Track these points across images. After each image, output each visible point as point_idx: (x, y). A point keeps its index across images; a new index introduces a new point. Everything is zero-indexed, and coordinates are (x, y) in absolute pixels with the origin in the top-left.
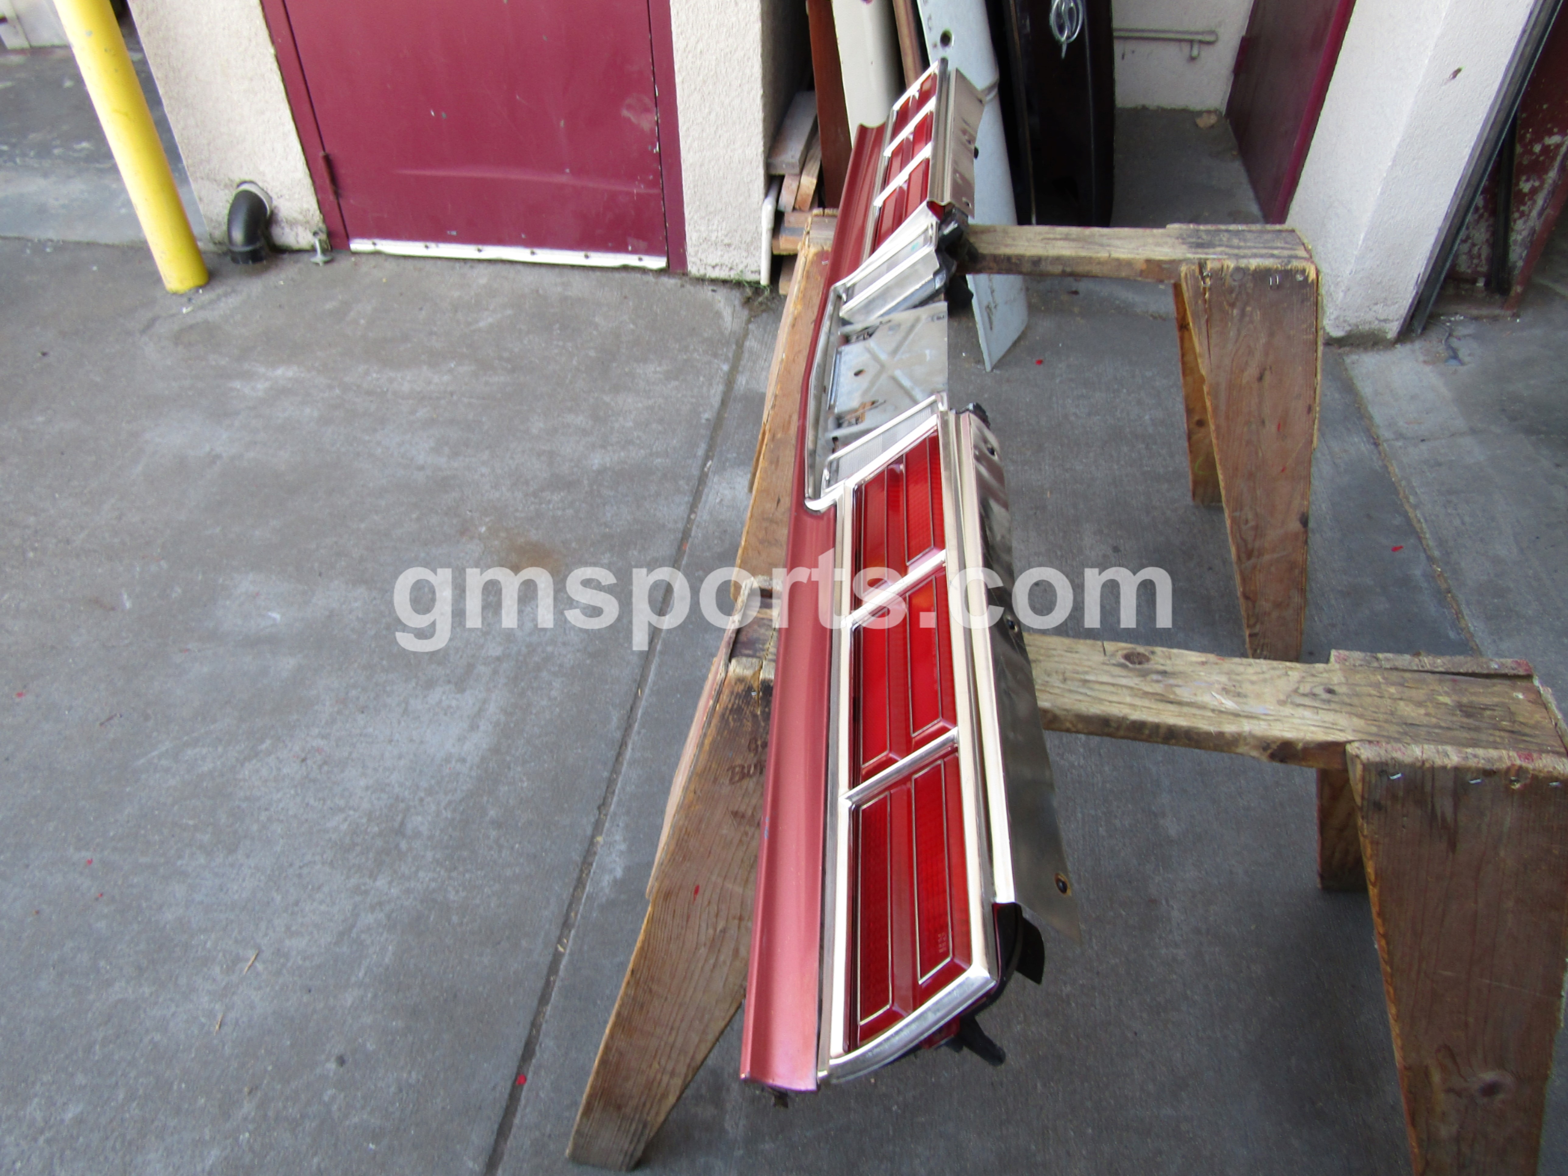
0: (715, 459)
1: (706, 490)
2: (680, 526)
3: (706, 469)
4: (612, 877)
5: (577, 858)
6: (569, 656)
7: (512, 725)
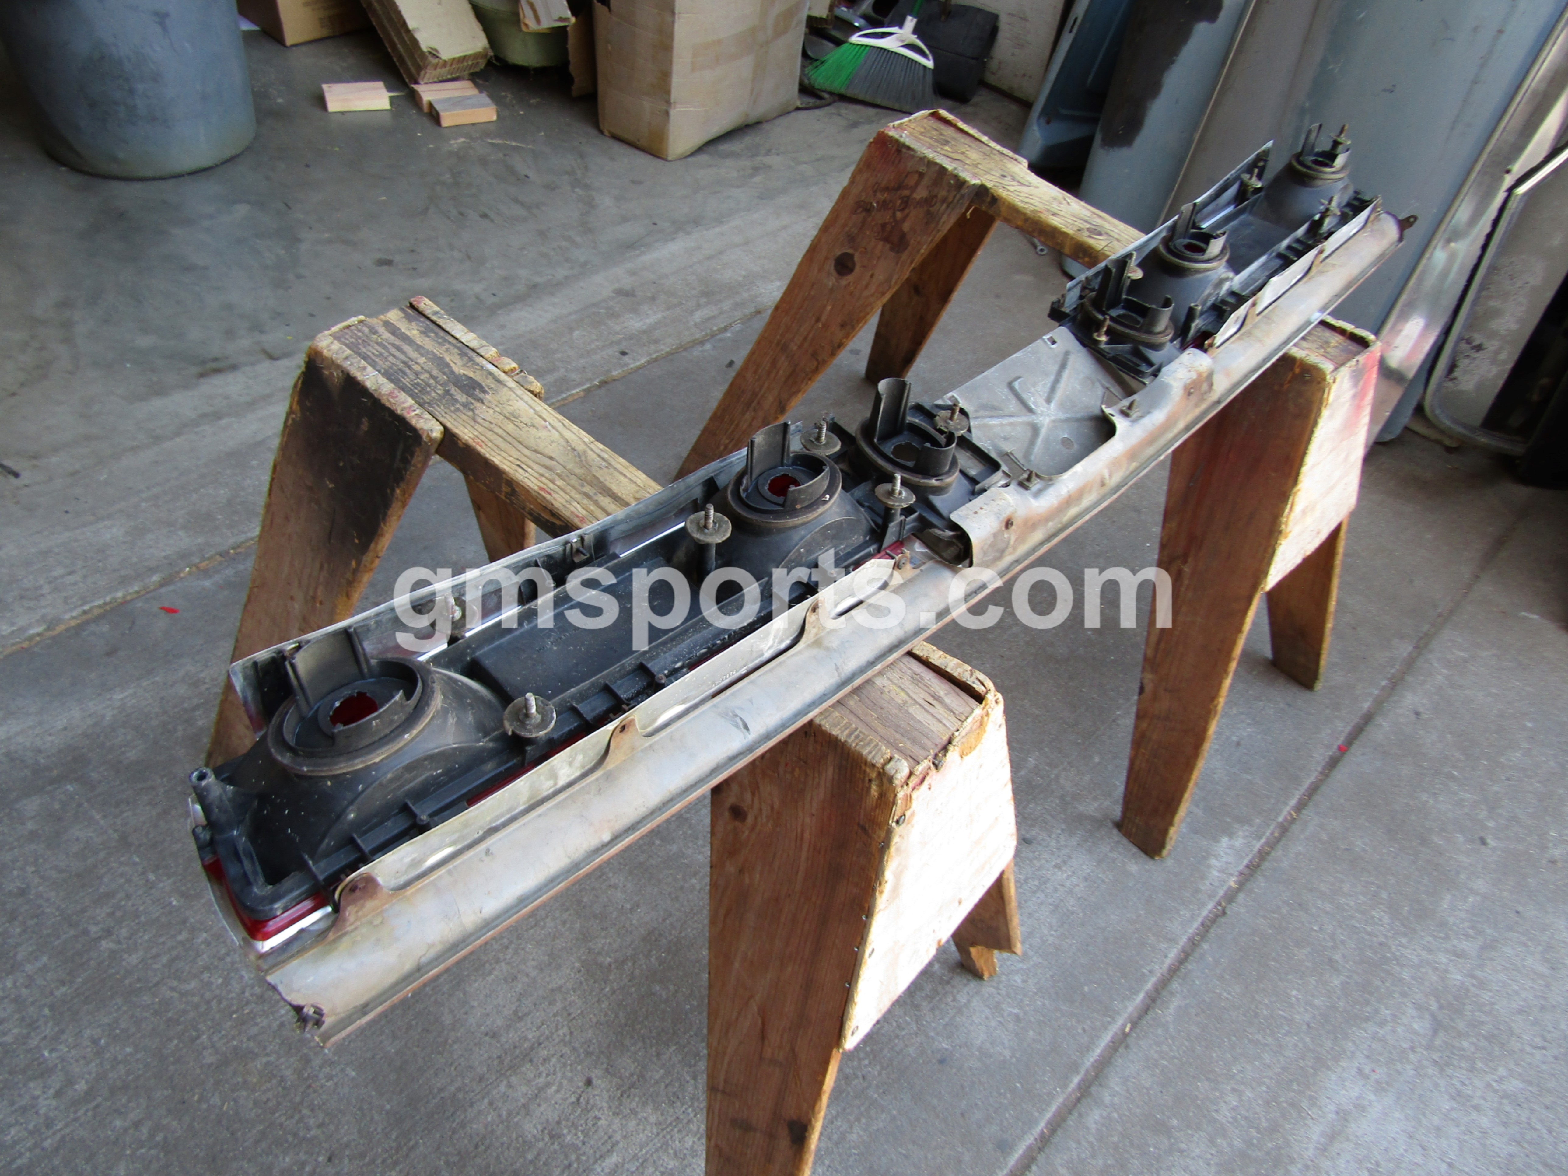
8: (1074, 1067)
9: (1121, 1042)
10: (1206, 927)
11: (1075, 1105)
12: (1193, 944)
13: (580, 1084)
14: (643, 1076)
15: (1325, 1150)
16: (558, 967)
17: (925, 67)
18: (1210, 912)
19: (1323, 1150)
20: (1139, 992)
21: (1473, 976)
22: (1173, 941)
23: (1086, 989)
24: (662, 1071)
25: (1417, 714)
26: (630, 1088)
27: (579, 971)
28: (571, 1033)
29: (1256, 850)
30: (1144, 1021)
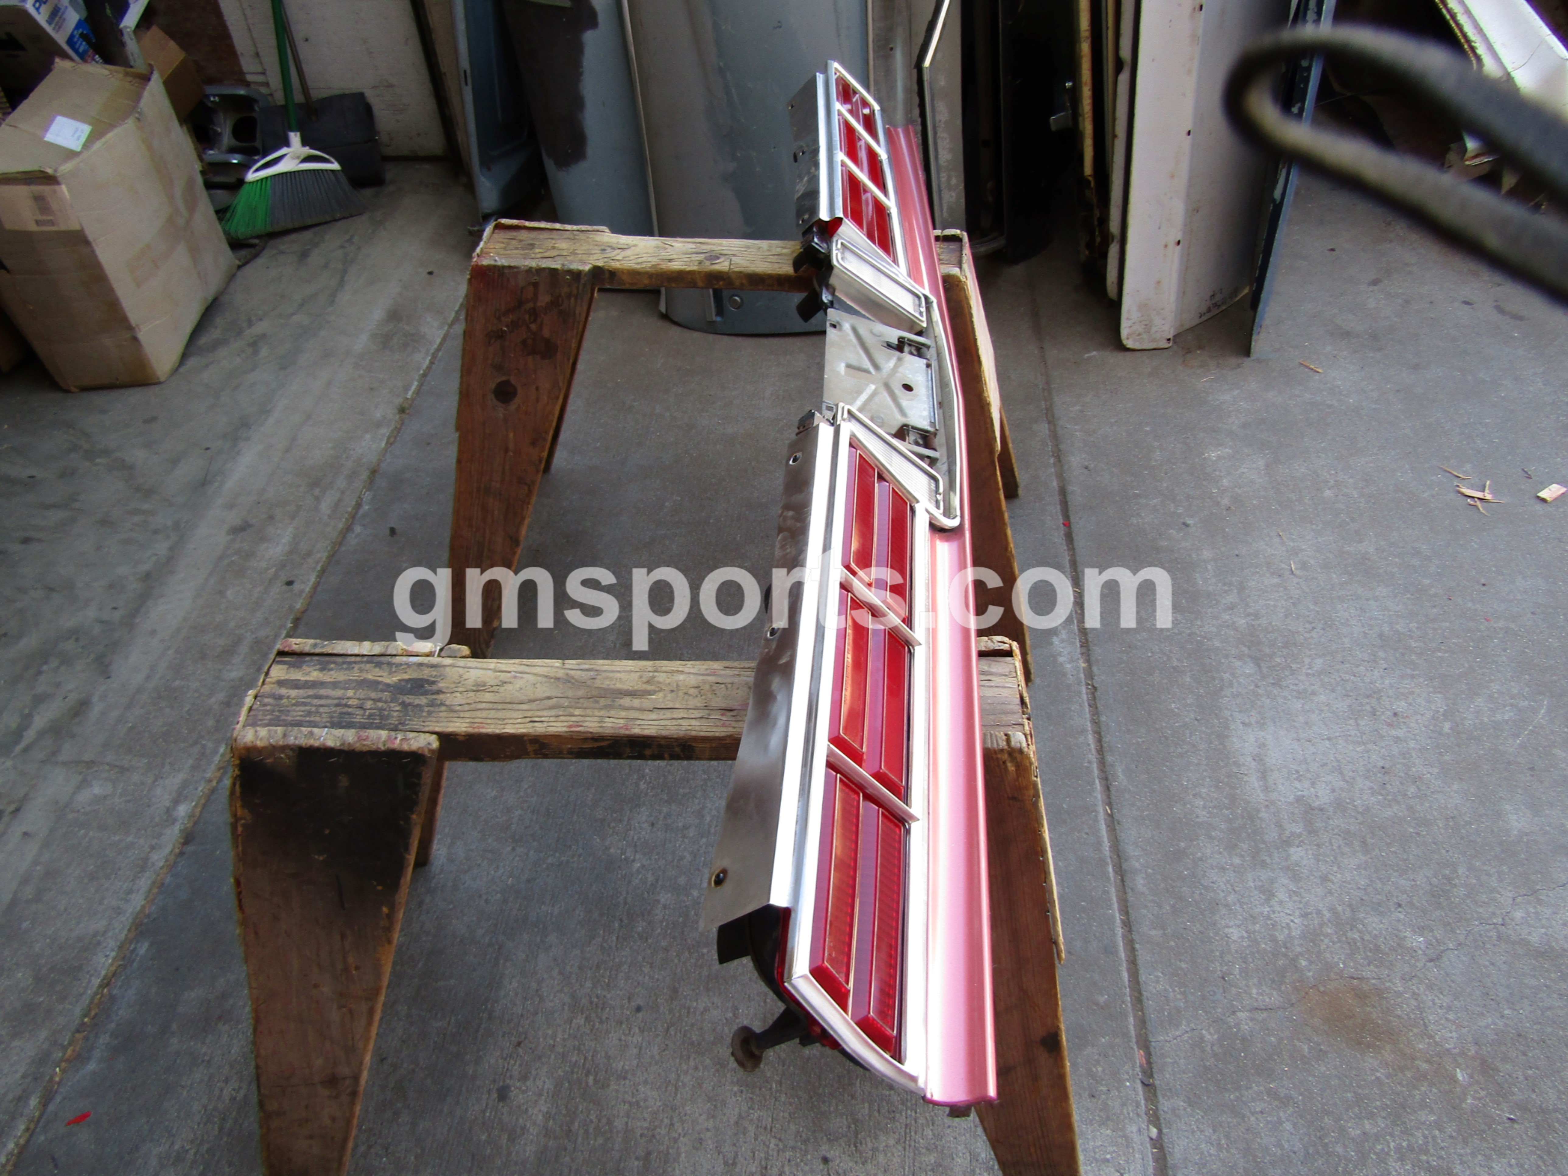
8: (1102, 862)
9: (1112, 822)
10: (1093, 706)
11: (1124, 885)
12: (1096, 723)
13: (821, 1167)
14: (857, 1120)
16: (724, 1103)
17: (333, 171)
18: (1087, 694)
19: (1266, 789)
20: (1094, 781)
21: (1249, 615)
22: (1083, 731)
23: (1065, 806)
24: (866, 1105)
25: (1086, 468)
26: (856, 1137)
27: (742, 1092)
28: (780, 1140)
29: (1077, 631)
30: (1113, 797)
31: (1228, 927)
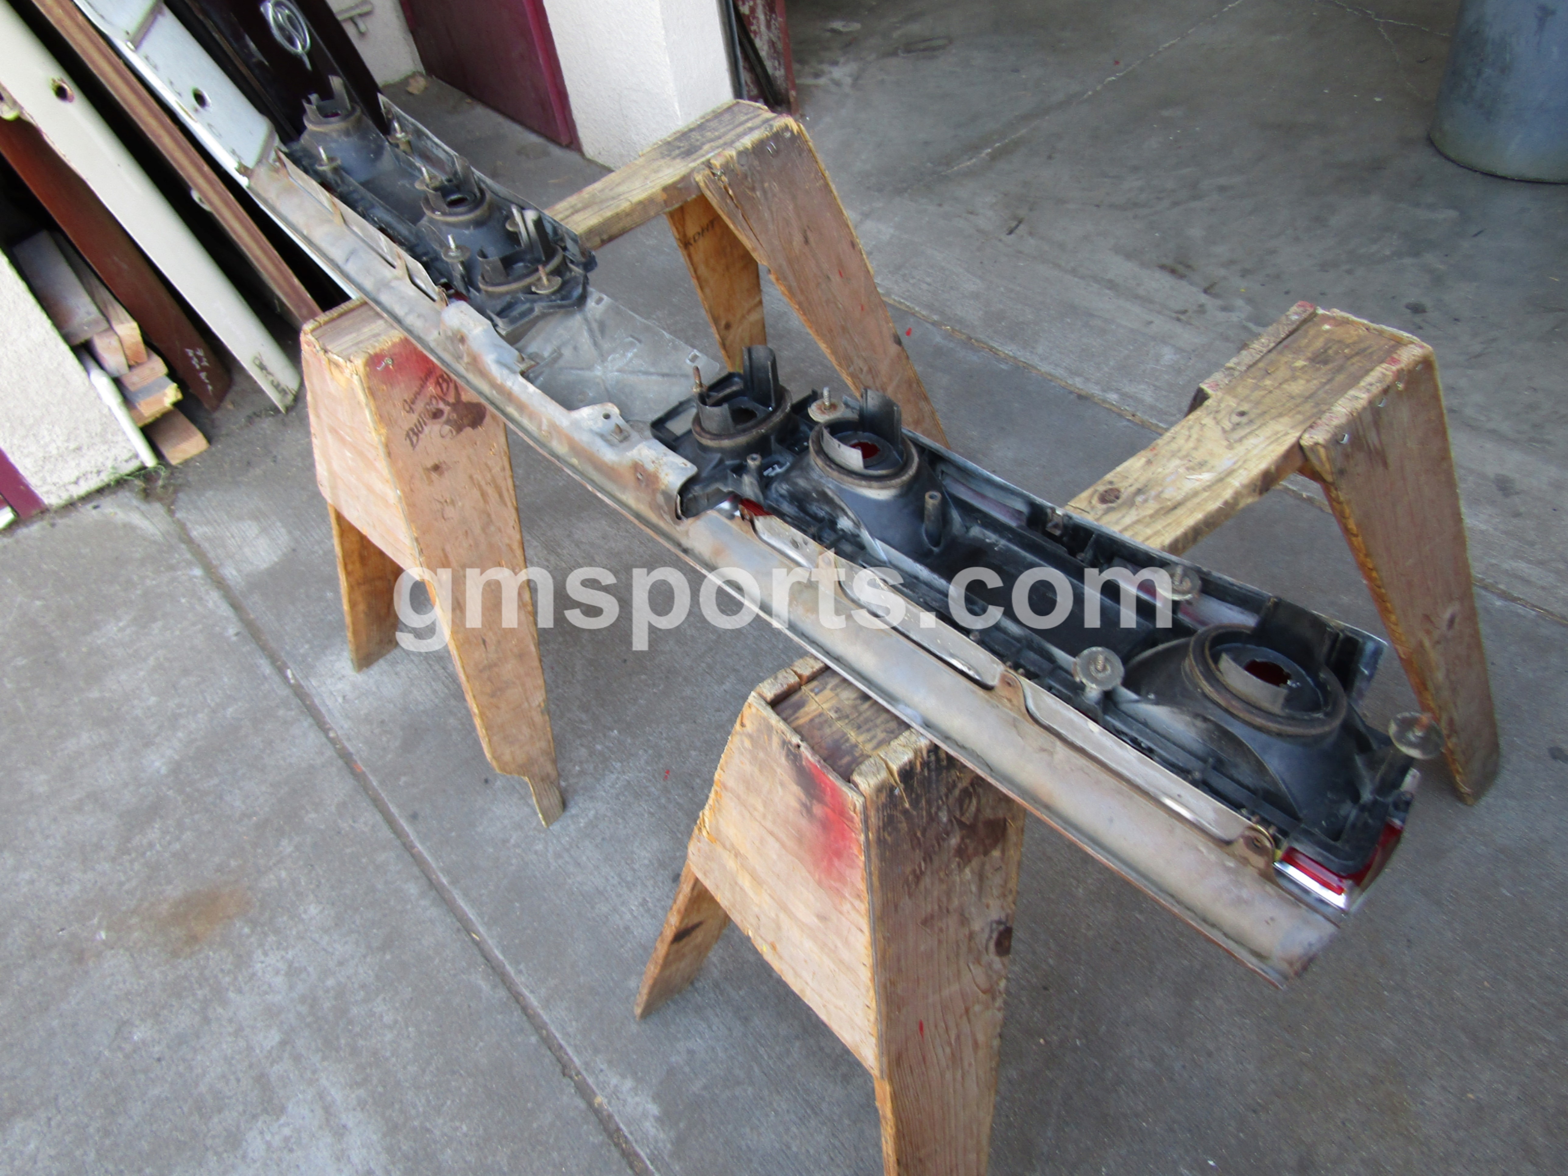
0: (289, 664)
1: (317, 701)
2: (330, 752)
3: (292, 681)
4: (652, 1120)
5: (597, 1138)
6: (361, 970)
7: (380, 1089)
9: (466, 927)
15: (321, 1098)
20: (503, 954)
23: (517, 905)
30: (476, 952)
31: (321, 912)
